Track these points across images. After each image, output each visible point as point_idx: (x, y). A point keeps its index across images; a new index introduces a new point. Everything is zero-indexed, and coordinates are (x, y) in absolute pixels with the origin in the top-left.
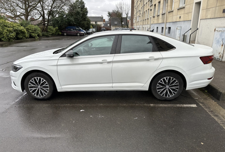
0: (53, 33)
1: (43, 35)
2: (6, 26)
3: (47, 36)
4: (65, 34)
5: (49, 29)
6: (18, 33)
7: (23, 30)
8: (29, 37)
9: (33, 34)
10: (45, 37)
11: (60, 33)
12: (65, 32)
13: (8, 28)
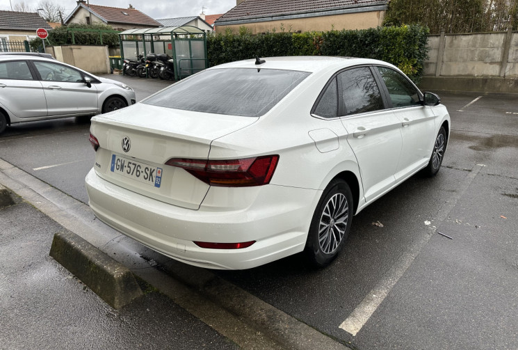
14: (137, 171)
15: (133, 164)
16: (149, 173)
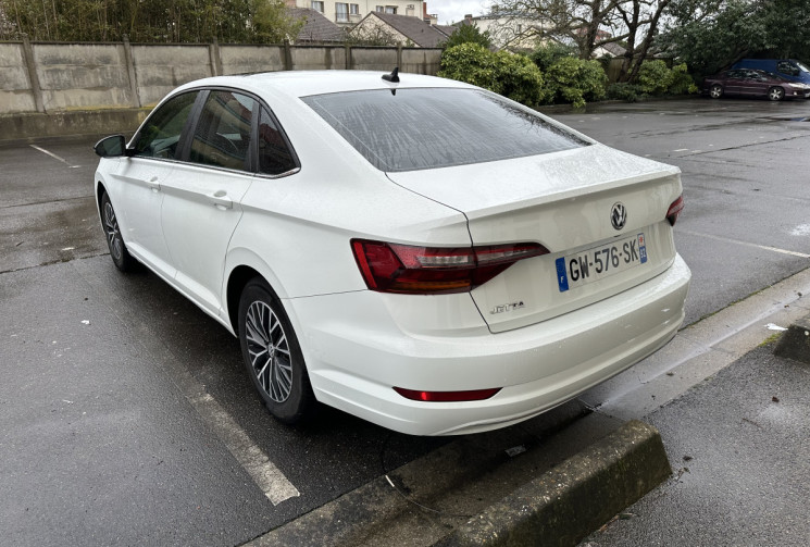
0: (659, 88)
1: (612, 95)
2: (476, 64)
3: (627, 99)
4: (716, 93)
5: (644, 72)
6: (512, 85)
7: (526, 74)
8: (552, 98)
9: (569, 90)
10: (615, 103)
11: (692, 88)
12: (716, 85)
13: (481, 71)
14: (613, 257)
15: (604, 251)
16: (629, 250)
